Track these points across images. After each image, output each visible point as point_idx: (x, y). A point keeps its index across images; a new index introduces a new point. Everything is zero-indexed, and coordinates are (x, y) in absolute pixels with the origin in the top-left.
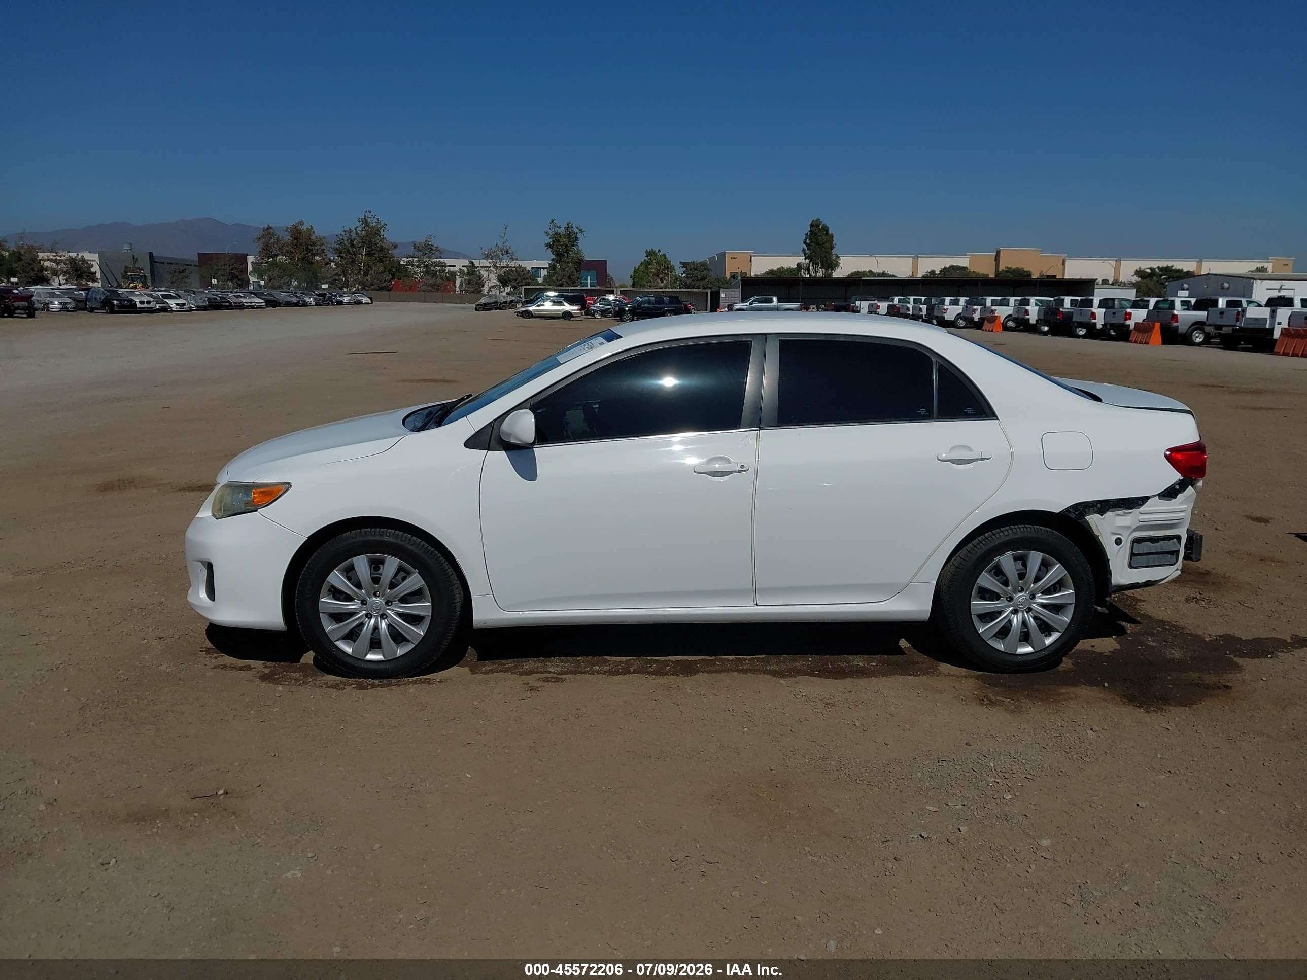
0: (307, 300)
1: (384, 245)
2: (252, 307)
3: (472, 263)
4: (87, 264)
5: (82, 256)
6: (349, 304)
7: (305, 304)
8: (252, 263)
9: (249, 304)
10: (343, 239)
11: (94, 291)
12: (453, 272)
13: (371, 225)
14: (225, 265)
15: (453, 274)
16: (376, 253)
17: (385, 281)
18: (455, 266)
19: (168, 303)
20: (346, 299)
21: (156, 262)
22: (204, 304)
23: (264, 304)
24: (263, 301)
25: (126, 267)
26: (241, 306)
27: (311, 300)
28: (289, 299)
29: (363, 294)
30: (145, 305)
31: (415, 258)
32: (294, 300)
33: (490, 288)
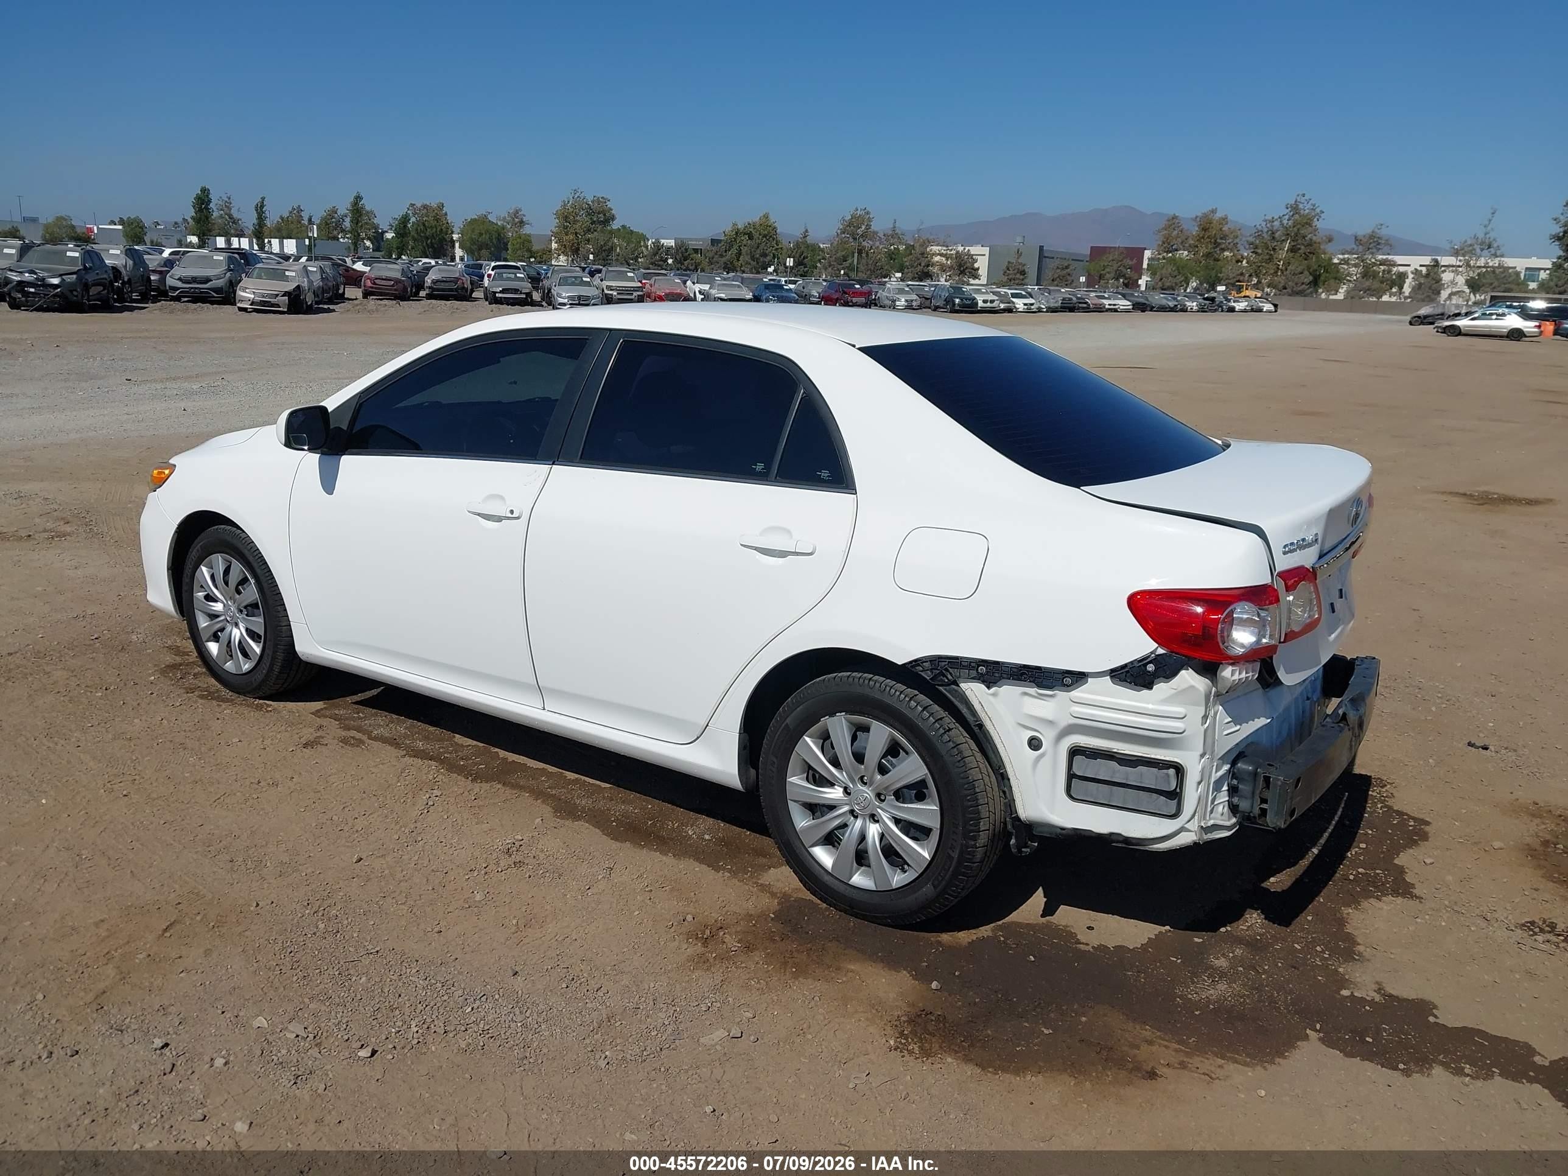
0: (1188, 304)
1: (1314, 238)
2: (1116, 311)
3: (1436, 261)
4: (972, 258)
5: (969, 250)
6: (1245, 311)
7: (1184, 310)
8: (1149, 259)
9: (1112, 307)
10: (1262, 231)
11: (940, 287)
12: (1402, 273)
13: (1302, 212)
14: (1113, 260)
15: (1402, 277)
16: (1303, 247)
17: (1303, 284)
18: (1409, 265)
19: (1013, 303)
20: (1240, 306)
21: (1045, 257)
22: (1056, 305)
23: (1131, 307)
24: (1129, 303)
25: (1009, 262)
26: (1101, 308)
27: (1193, 305)
28: (1164, 302)
29: (1267, 300)
30: (988, 304)
31: (1354, 254)
32: (1171, 304)
33: (1450, 295)
